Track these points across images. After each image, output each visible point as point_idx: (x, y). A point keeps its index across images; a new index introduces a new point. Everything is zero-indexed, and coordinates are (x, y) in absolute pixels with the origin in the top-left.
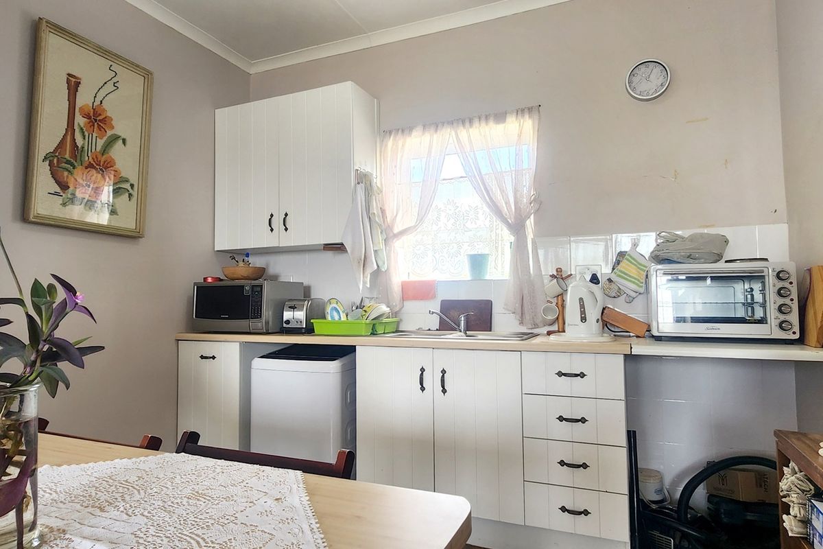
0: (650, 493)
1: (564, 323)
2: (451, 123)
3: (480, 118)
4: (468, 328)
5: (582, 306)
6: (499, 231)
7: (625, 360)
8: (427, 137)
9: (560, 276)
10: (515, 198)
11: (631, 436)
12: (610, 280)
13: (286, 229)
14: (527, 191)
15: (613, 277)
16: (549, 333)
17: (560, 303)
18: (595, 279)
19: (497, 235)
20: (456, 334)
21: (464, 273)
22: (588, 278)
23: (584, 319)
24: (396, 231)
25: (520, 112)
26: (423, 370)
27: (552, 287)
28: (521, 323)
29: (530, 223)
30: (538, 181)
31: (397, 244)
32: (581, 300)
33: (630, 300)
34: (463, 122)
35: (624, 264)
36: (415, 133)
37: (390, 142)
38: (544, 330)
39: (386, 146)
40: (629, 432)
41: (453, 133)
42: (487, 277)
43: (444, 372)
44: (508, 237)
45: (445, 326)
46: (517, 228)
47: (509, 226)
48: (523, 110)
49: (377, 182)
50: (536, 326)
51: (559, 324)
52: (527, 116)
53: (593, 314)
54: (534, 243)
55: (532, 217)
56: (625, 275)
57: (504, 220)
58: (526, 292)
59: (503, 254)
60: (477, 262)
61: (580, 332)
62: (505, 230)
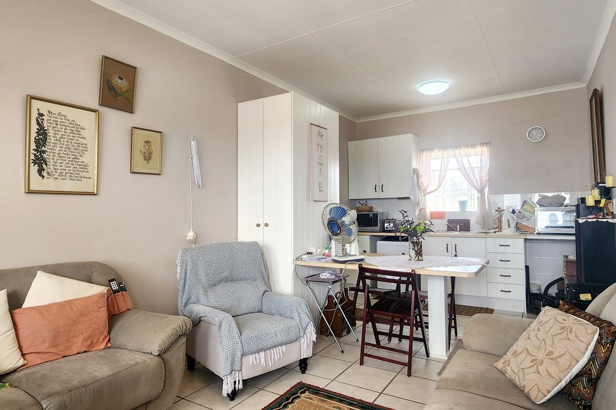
0: (534, 290)
1: (501, 228)
2: (452, 148)
3: (464, 146)
4: (460, 230)
5: (509, 222)
6: (472, 191)
7: (525, 241)
8: (441, 153)
9: (499, 210)
10: (480, 179)
11: (527, 268)
12: (520, 212)
13: (383, 191)
14: (485, 177)
15: (521, 211)
16: (495, 232)
17: (499, 221)
18: (513, 212)
19: (471, 193)
20: (456, 233)
21: (457, 208)
22: (511, 211)
23: (509, 227)
24: (428, 191)
25: (482, 144)
26: (447, 245)
27: (496, 215)
28: (483, 228)
29: (486, 190)
30: (490, 173)
31: (428, 197)
32: (508, 220)
33: (528, 220)
34: (457, 147)
35: (526, 205)
36: (435, 151)
37: (424, 154)
38: (493, 231)
39: (422, 156)
40: (526, 266)
41: (453, 152)
42: (467, 210)
43: (456, 245)
44: (476, 194)
45: (450, 229)
46: (481, 191)
47: (478, 191)
48: (483, 144)
49: (421, 173)
50: (489, 229)
51: (500, 228)
52: (485, 146)
53: (513, 225)
54: (488, 196)
55: (487, 187)
56: (526, 210)
57: (475, 188)
58: (485, 216)
59: (474, 200)
60: (463, 204)
61: (508, 231)
62: (475, 192)
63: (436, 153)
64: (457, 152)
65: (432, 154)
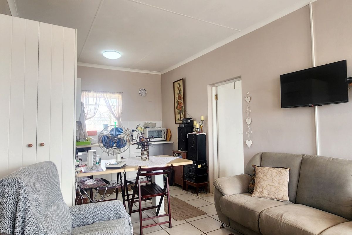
2: (102, 92)
8: (95, 94)
12: (136, 131)
18: (133, 131)
21: (102, 129)
32: (137, 135)
34: (105, 92)
35: (139, 127)
36: (92, 92)
39: (83, 94)
41: (103, 94)
52: (120, 94)
55: (121, 117)
56: (139, 130)
57: (115, 117)
60: (106, 126)
62: (114, 119)
63: (92, 94)
64: (105, 95)
65: (90, 93)
